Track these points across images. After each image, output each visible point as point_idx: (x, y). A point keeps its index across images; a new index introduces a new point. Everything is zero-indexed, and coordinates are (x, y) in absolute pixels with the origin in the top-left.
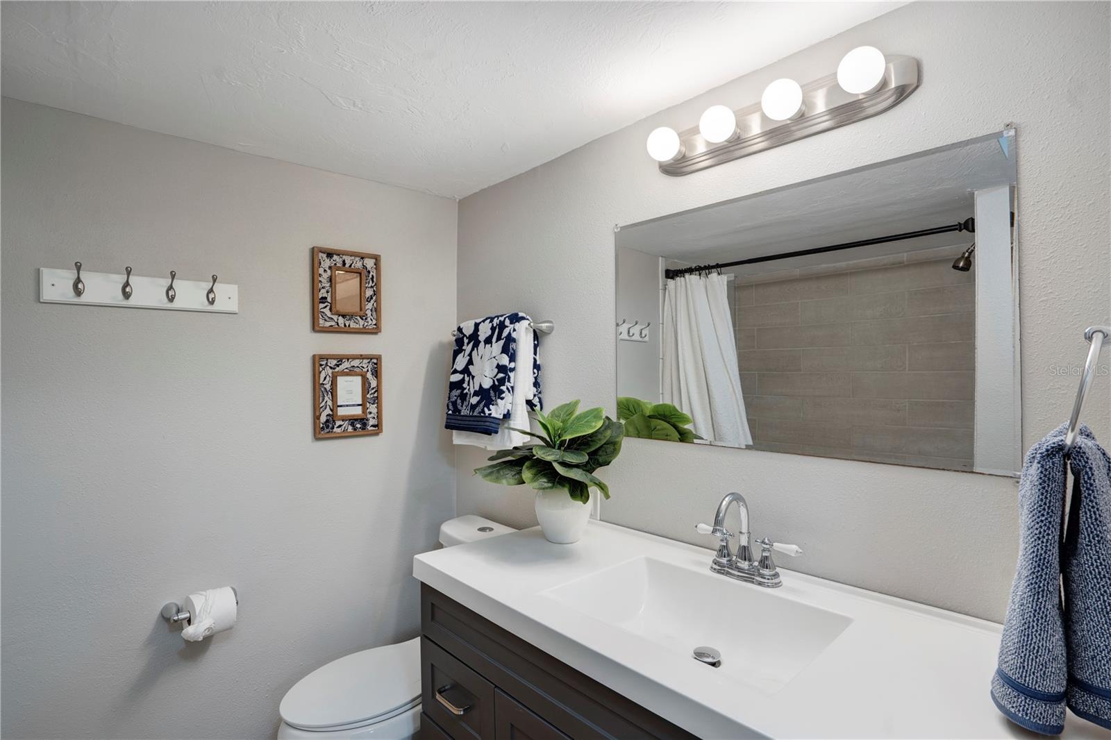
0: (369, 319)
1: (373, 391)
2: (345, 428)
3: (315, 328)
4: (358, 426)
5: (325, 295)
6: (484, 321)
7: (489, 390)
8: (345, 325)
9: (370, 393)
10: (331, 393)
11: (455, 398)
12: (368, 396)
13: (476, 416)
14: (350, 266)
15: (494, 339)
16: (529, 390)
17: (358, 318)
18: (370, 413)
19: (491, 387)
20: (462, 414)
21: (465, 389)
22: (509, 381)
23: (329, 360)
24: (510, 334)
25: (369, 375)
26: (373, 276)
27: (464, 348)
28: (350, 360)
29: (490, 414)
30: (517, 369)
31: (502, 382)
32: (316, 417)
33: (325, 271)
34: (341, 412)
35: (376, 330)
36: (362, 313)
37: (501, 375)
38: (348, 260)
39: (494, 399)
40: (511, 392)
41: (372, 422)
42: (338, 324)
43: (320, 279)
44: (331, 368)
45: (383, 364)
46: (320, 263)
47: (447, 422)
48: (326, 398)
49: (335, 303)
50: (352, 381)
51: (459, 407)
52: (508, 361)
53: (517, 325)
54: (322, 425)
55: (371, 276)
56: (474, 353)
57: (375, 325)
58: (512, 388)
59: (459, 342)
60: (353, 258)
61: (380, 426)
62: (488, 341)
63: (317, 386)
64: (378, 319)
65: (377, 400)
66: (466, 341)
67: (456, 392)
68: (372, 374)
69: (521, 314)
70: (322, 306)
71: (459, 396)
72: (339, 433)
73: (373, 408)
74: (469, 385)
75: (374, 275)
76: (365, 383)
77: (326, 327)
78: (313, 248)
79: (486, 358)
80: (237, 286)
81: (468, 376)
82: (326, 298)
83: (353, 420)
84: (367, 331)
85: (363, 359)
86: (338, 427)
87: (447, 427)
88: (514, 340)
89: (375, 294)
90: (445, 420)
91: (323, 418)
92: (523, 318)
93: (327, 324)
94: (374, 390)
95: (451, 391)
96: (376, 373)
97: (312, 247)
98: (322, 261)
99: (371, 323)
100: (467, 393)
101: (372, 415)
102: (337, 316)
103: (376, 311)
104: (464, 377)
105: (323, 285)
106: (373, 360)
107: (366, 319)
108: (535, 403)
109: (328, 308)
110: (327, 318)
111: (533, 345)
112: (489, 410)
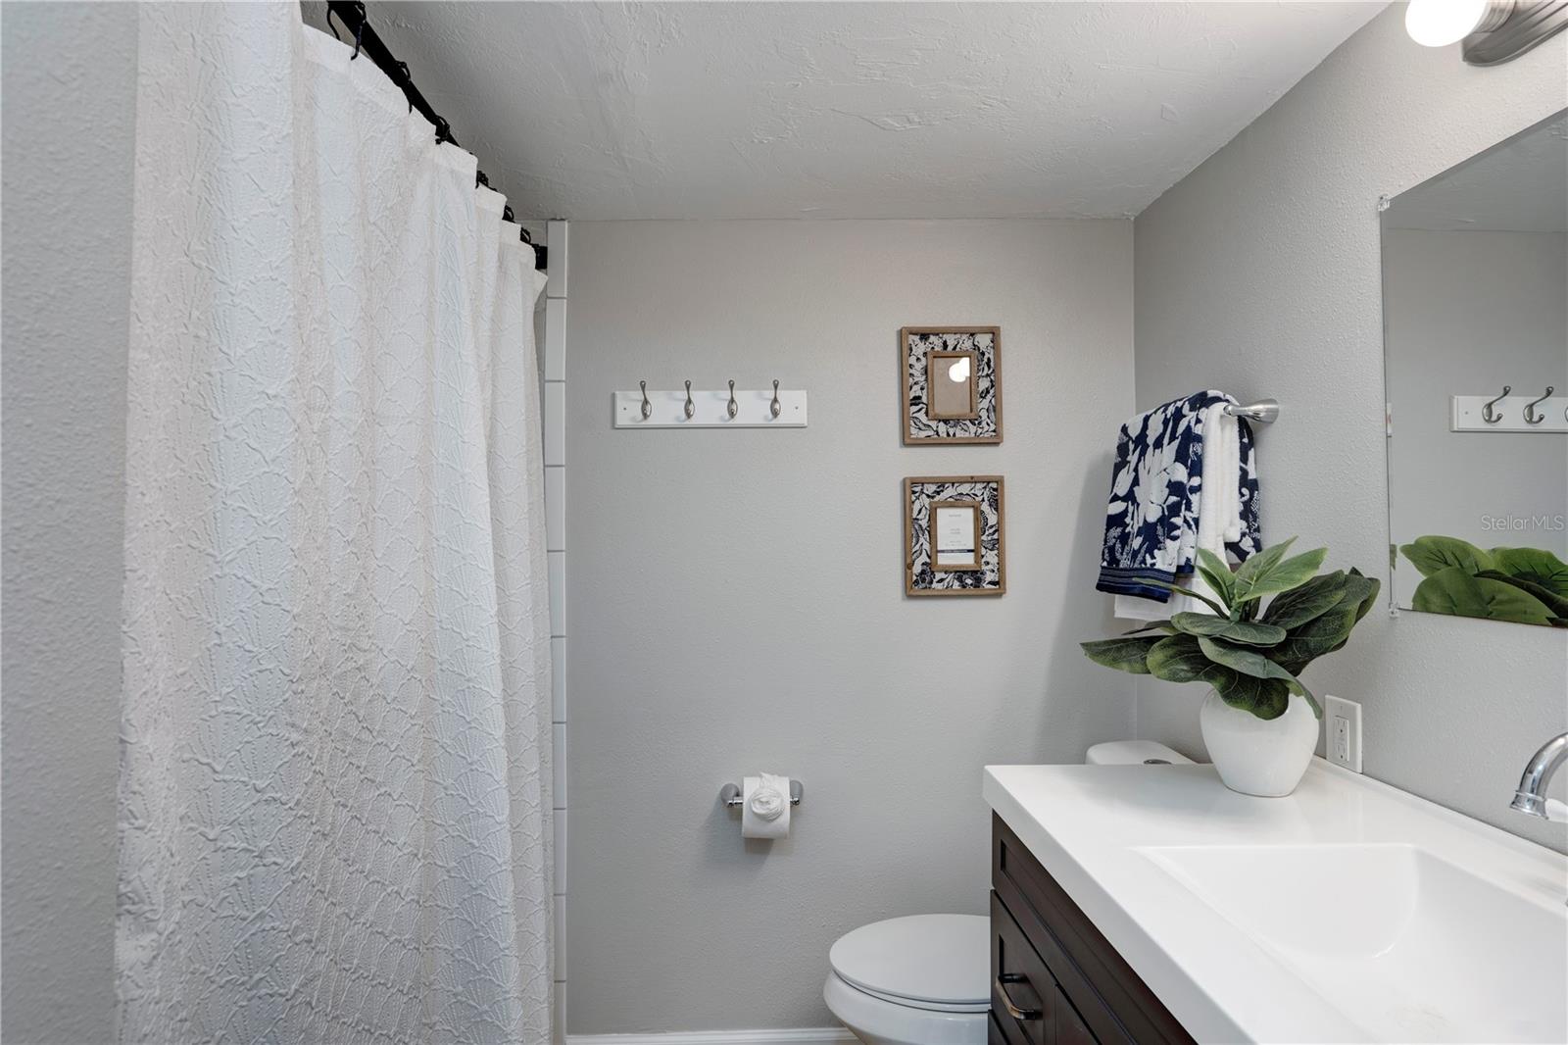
0: (984, 424)
1: (991, 531)
2: (948, 583)
3: (907, 442)
4: (969, 581)
5: (919, 393)
6: (1155, 412)
7: (1155, 524)
8: (948, 435)
9: (987, 533)
10: (929, 532)
11: (1114, 540)
12: (984, 538)
13: (1136, 569)
14: (955, 348)
15: (1166, 440)
16: (1231, 524)
17: (968, 422)
18: (987, 563)
19: (1159, 520)
20: (1121, 566)
21: (1128, 525)
22: (1189, 508)
23: (925, 485)
24: (1189, 428)
25: (985, 507)
26: (989, 359)
27: (1129, 459)
28: (956, 485)
29: (1154, 564)
30: (1204, 488)
31: (1174, 510)
32: (909, 566)
33: (918, 359)
34: (943, 560)
35: (995, 441)
36: (973, 416)
37: (1173, 499)
38: (951, 340)
39: (1161, 538)
40: (1194, 527)
41: (990, 577)
42: (938, 434)
43: (911, 371)
44: (928, 496)
45: (1006, 490)
46: (911, 350)
47: (1100, 580)
48: (922, 540)
49: (933, 405)
50: (959, 516)
51: (1118, 555)
52: (1186, 475)
53: (1203, 413)
54: (915, 578)
55: (986, 360)
56: (1141, 465)
57: (994, 431)
58: (1197, 521)
59: (1123, 450)
60: (958, 336)
61: (1001, 583)
62: (1158, 444)
63: (909, 522)
64: (998, 423)
65: (997, 545)
66: (1131, 446)
67: (1116, 532)
68: (990, 505)
69: (1211, 393)
70: (914, 408)
71: (1119, 537)
72: (938, 590)
73: (991, 557)
74: (1132, 519)
75: (992, 357)
76: (979, 516)
77: (921, 439)
78: (901, 330)
79: (1154, 471)
80: (805, 392)
81: (1133, 504)
82: (919, 398)
83: (960, 574)
84: (982, 441)
85: (976, 482)
86: (938, 582)
87: (1100, 587)
88: (1199, 439)
89: (993, 386)
90: (1098, 576)
91: (917, 568)
92: (1217, 399)
93: (923, 434)
94: (994, 529)
95: (1108, 530)
96: (996, 503)
97: (899, 328)
98: (913, 346)
99: (987, 431)
100: (1129, 532)
101: (990, 567)
102: (936, 422)
103: (994, 411)
104: (1127, 507)
105: (916, 379)
106: (990, 485)
107: (980, 423)
108: (1245, 549)
109: (924, 410)
110: (921, 426)
111: (1237, 445)
112: (1153, 557)
